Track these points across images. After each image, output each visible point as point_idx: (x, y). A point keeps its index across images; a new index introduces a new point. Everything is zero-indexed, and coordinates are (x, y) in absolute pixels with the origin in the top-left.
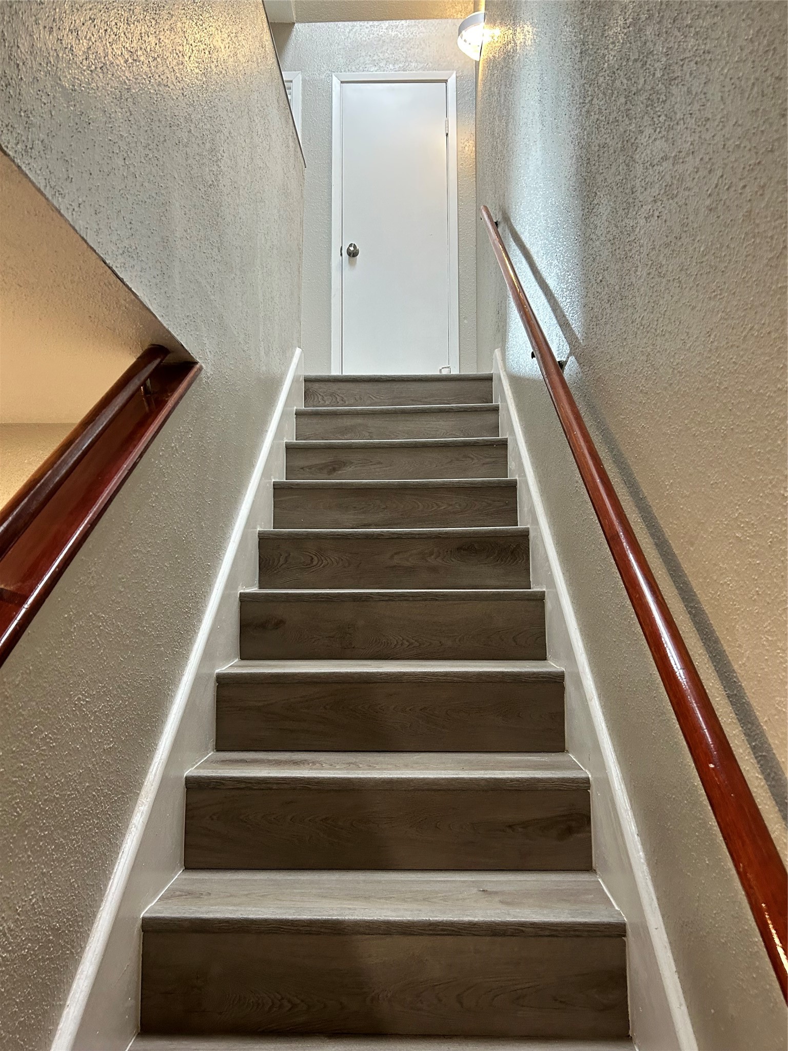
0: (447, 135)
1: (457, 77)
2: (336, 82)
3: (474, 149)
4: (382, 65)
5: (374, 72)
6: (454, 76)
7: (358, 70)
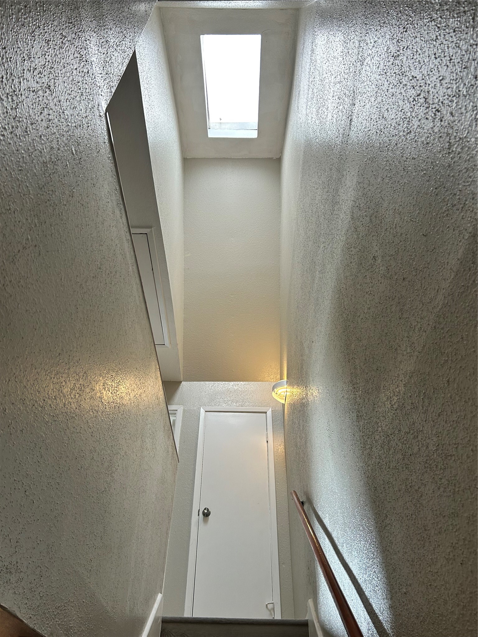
0: (267, 442)
1: (272, 411)
2: (202, 411)
3: (284, 450)
4: (229, 403)
5: (225, 407)
6: (270, 410)
7: (215, 405)
